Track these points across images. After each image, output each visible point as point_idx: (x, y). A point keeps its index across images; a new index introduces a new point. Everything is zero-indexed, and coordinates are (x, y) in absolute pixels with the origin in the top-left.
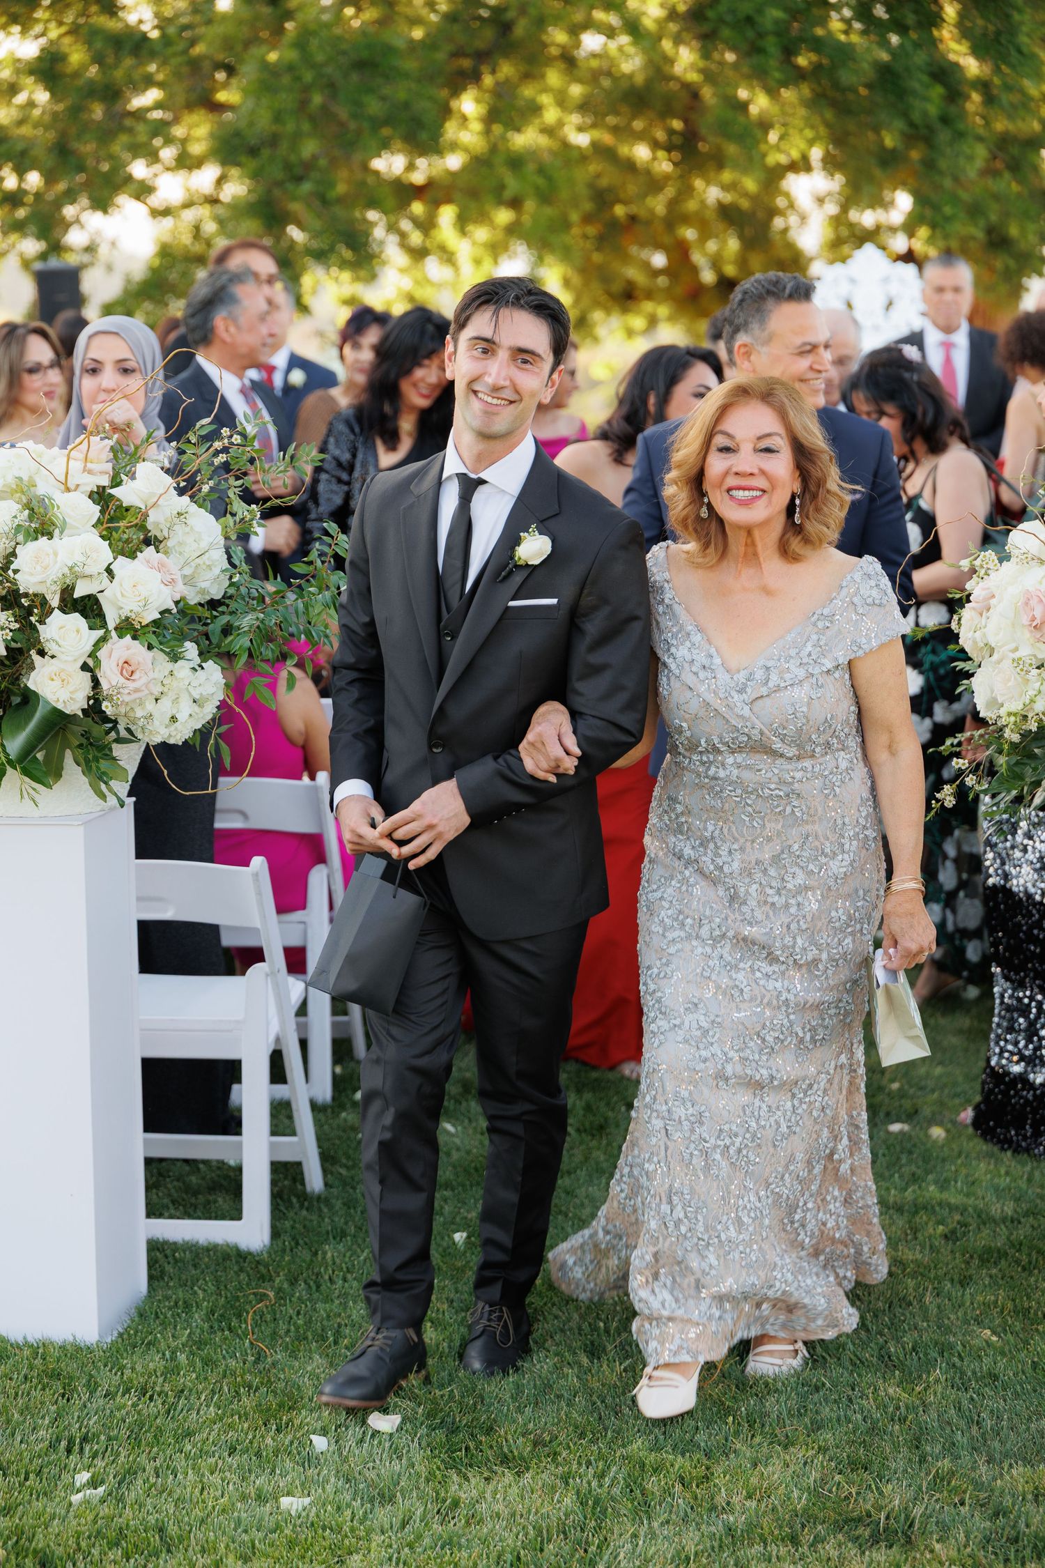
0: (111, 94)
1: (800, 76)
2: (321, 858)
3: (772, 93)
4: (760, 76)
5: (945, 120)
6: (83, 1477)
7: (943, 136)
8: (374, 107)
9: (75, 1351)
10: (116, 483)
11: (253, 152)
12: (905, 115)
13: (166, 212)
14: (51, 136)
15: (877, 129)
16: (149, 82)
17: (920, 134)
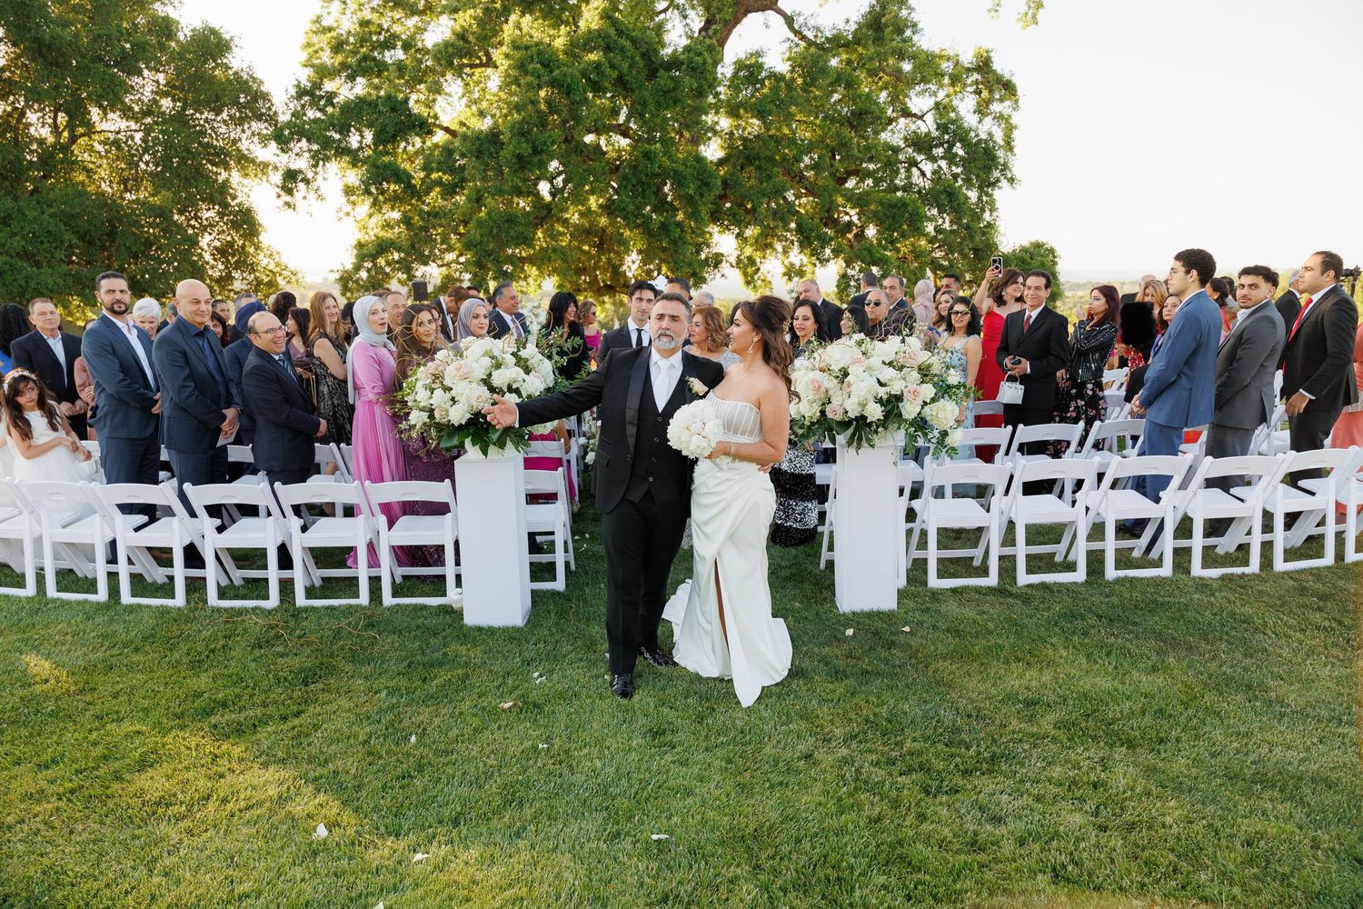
0: (426, 229)
1: (638, 226)
2: (561, 466)
3: (631, 231)
4: (627, 225)
5: (680, 238)
6: (536, 675)
7: (680, 243)
8: (512, 233)
9: (516, 629)
10: (519, 350)
11: (475, 246)
12: (669, 237)
13: (443, 265)
14: (409, 242)
15: (661, 241)
17: (674, 242)
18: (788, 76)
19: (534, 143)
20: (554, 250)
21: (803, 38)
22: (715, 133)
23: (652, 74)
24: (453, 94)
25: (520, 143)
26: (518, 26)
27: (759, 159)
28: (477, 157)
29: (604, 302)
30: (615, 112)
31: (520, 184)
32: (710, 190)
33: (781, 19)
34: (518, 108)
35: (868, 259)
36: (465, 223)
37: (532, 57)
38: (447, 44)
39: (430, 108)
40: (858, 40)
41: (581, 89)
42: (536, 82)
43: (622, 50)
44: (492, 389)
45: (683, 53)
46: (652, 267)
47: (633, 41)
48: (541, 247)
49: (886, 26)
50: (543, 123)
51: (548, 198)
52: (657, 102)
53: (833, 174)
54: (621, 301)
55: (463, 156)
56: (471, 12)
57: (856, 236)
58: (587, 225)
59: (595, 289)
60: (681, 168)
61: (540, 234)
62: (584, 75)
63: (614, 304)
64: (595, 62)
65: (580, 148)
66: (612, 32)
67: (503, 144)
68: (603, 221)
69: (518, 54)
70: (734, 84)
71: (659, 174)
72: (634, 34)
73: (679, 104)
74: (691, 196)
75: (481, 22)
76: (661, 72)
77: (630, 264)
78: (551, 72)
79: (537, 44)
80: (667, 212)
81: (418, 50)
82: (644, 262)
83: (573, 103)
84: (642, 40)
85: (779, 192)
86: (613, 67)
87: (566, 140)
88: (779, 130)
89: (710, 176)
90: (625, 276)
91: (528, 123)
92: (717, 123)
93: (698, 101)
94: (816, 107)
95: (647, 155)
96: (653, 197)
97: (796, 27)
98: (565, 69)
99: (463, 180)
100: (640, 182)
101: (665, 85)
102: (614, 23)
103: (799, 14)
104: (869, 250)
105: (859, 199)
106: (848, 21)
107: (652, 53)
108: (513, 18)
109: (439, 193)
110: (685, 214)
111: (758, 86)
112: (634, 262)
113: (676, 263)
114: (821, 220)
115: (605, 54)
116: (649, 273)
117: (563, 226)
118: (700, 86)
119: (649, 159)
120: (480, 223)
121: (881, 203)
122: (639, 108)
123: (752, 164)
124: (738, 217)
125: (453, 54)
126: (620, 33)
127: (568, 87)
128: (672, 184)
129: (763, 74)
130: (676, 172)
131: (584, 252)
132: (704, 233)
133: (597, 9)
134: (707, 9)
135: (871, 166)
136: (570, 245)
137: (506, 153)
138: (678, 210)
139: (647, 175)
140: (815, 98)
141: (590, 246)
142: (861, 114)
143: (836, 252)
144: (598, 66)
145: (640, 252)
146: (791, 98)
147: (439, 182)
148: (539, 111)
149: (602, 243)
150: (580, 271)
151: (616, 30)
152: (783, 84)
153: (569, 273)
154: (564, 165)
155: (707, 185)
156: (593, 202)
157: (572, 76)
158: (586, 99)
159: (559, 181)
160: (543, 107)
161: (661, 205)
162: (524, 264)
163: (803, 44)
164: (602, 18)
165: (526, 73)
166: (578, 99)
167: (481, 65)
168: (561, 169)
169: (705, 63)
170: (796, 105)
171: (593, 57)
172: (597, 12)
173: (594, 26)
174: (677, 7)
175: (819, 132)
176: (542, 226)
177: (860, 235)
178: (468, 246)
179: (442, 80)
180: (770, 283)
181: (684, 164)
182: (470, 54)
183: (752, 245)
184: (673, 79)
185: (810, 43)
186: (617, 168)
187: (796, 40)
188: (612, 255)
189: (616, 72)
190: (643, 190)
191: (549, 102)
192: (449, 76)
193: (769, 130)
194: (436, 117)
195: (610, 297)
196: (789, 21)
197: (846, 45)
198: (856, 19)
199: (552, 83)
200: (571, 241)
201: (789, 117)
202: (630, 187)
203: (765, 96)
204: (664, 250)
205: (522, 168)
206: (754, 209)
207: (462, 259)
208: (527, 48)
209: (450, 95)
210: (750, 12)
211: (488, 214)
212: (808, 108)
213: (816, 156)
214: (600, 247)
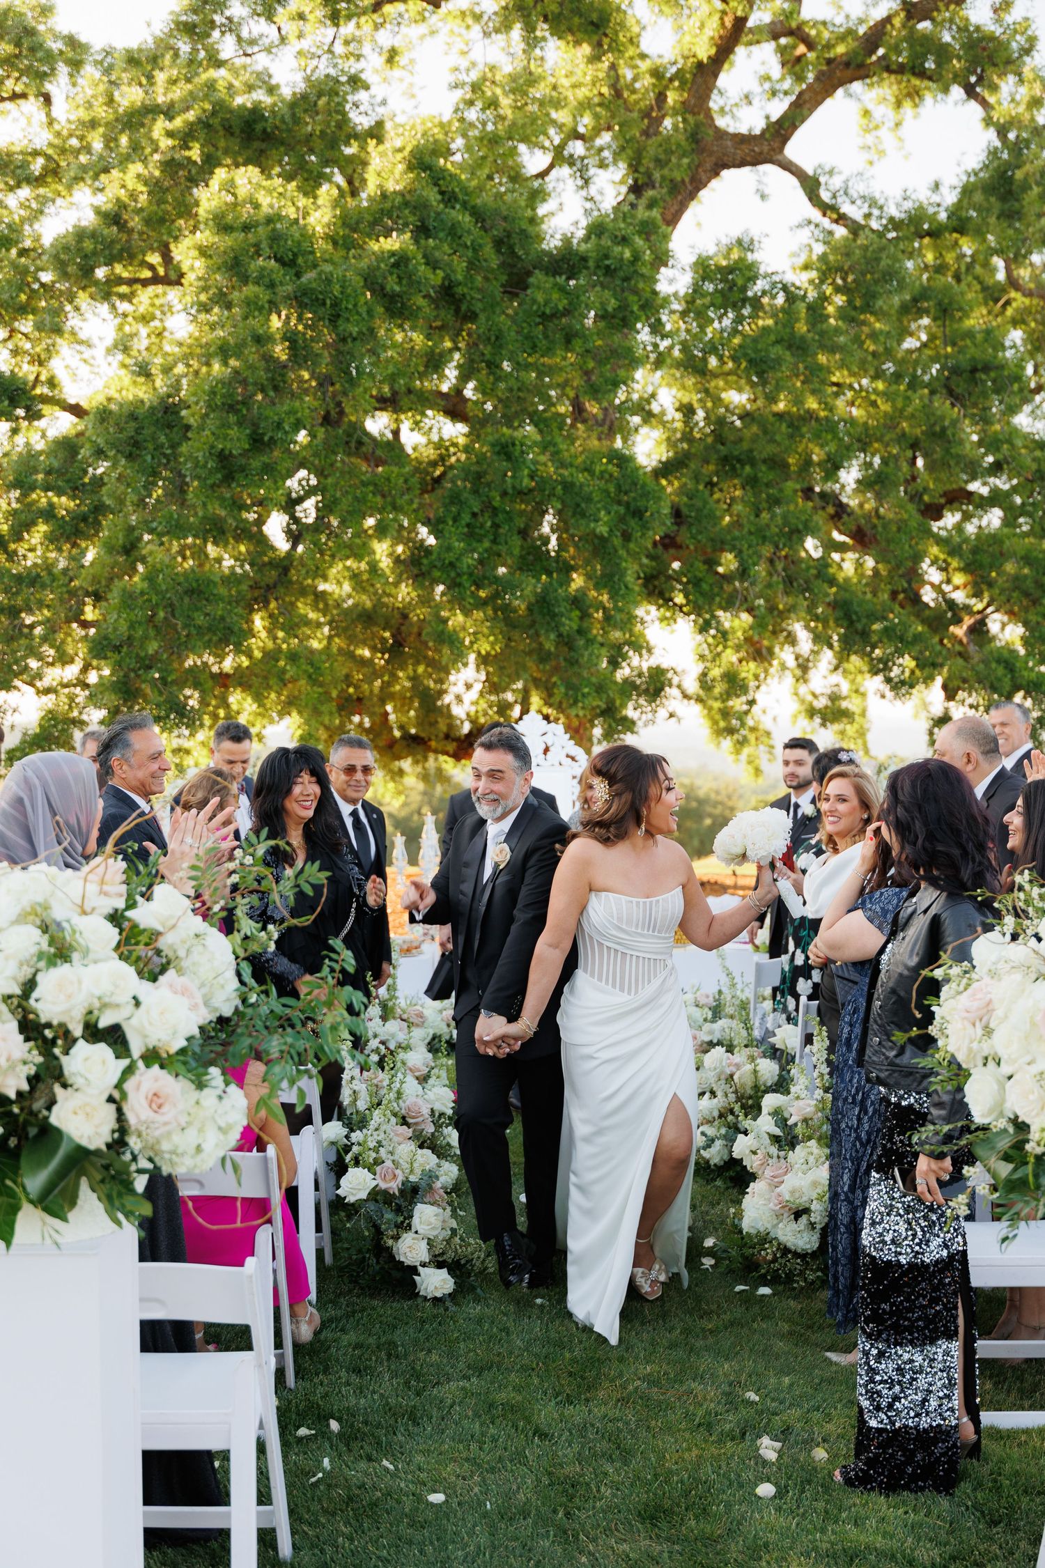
1: (483, 604)
3: (467, 614)
4: (458, 602)
10: (131, 905)
11: (117, 649)
13: (47, 691)
16: (41, 604)
18: (812, 295)
19: (255, 425)
20: (293, 657)
21: (841, 219)
22: (648, 416)
23: (517, 283)
24: (95, 341)
25: (225, 425)
26: (229, 187)
27: (752, 461)
28: (130, 457)
29: (401, 772)
30: (435, 363)
31: (223, 513)
32: (645, 527)
33: (793, 181)
34: (224, 352)
35: (1007, 684)
36: (98, 597)
37: (257, 246)
38: (81, 234)
39: (41, 364)
40: (959, 224)
41: (363, 310)
42: (264, 296)
43: (454, 232)
44: (30, 1028)
45: (587, 239)
46: (509, 696)
47: (478, 215)
48: (263, 650)
49: (1025, 187)
50: (276, 381)
51: (281, 544)
52: (528, 337)
53: (915, 497)
54: (439, 771)
55: (100, 453)
56: (136, 168)
57: (972, 630)
58: (369, 604)
59: (381, 743)
60: (581, 478)
61: (259, 622)
62: (371, 280)
63: (425, 777)
64: (393, 254)
65: (358, 442)
66: (432, 196)
67: (188, 427)
68: (405, 592)
69: (227, 241)
70: (694, 306)
71: (531, 490)
72: (479, 201)
73: (577, 344)
74: (601, 538)
75: (156, 189)
76: (538, 277)
77: (460, 688)
78: (298, 275)
79: (269, 220)
80: (549, 574)
81: (23, 252)
82: (493, 687)
83: (344, 340)
84: (497, 212)
85: (796, 534)
86: (433, 264)
87: (327, 420)
88: (798, 401)
89: (646, 495)
90: (450, 716)
91: (244, 382)
92: (653, 396)
93: (617, 338)
94: (874, 354)
95: (506, 450)
96: (516, 542)
97: (825, 196)
98: (328, 268)
99: (99, 509)
100: (488, 506)
101: (546, 303)
102: (437, 177)
103: (831, 173)
104: (1007, 660)
105: (975, 551)
106: (937, 186)
107: (515, 239)
108: (220, 174)
109: (46, 536)
110: (589, 577)
111: (746, 312)
112: (468, 686)
113: (570, 686)
114: (894, 594)
115: (416, 240)
116: (504, 708)
117: (315, 608)
118: (623, 307)
119: (509, 457)
120: (129, 599)
121: (1027, 559)
122: (487, 351)
123: (734, 473)
124: (705, 586)
125: (94, 253)
126: (449, 198)
127: (334, 305)
128: (559, 513)
129: (760, 285)
130: (568, 486)
131: (363, 662)
132: (631, 618)
133: (400, 150)
134: (634, 167)
135: (1002, 483)
136: (328, 647)
137: (193, 449)
138: (574, 569)
139: (504, 494)
140: (874, 335)
141: (374, 649)
142: (974, 370)
143: (927, 667)
144: (400, 261)
145: (484, 660)
146: (822, 334)
147: (49, 514)
148: (268, 358)
149: (399, 644)
150: (351, 704)
151: (442, 193)
152: (802, 308)
153: (324, 708)
154: (320, 474)
155: (638, 513)
156: (382, 550)
157: (344, 282)
158: (372, 332)
159: (308, 510)
160: (280, 351)
161: (534, 559)
162: (226, 686)
163: (841, 232)
164: (410, 168)
165: (245, 279)
166: (355, 330)
167: (156, 280)
168: (314, 481)
169: (636, 258)
170: (832, 349)
171: (393, 243)
172: (399, 156)
173: (392, 186)
174: (571, 161)
175: (885, 407)
176: (266, 603)
177: (979, 630)
178: (101, 648)
179: (68, 308)
180: (768, 734)
181: (588, 469)
182: (128, 254)
183: (738, 648)
184: (562, 289)
185: (855, 229)
186: (438, 481)
187: (826, 223)
188: (421, 669)
189: (440, 273)
190: (496, 526)
191: (291, 338)
192: (83, 299)
193: (773, 399)
194: (52, 383)
195: (416, 762)
196: (810, 185)
197: (934, 234)
198: (955, 182)
199: (303, 300)
200: (330, 638)
201: (815, 378)
202: (466, 518)
203: (765, 329)
204: (543, 657)
205: (229, 478)
206: (743, 573)
207: (93, 678)
208: (246, 228)
209: (88, 344)
210: (726, 166)
211: (150, 578)
212: (859, 354)
213: (877, 461)
214: (396, 650)
